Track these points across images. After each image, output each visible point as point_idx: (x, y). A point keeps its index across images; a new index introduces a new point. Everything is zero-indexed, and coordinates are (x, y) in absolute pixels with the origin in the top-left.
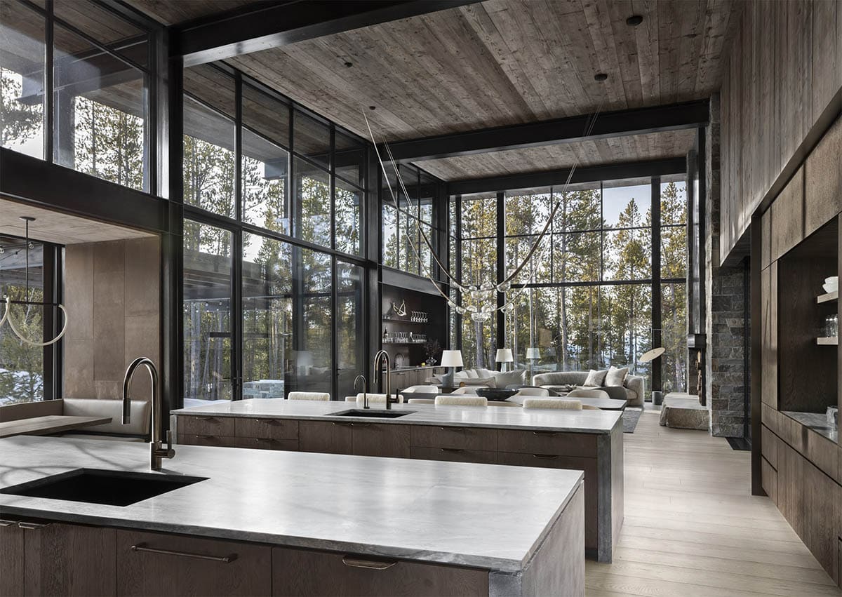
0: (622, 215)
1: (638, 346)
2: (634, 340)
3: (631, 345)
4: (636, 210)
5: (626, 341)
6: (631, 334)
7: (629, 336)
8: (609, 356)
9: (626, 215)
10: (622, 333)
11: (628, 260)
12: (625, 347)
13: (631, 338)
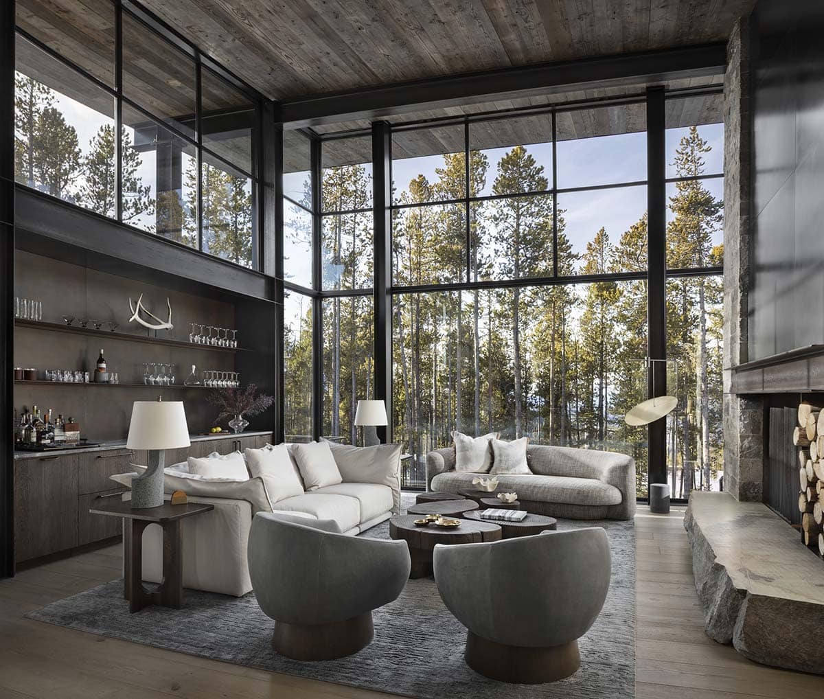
0: (591, 245)
1: (608, 397)
2: (604, 390)
3: (601, 396)
4: (607, 240)
5: (594, 392)
6: (601, 384)
7: (598, 386)
8: (575, 409)
9: (595, 245)
10: (590, 381)
11: (598, 295)
12: (594, 399)
13: (601, 390)
